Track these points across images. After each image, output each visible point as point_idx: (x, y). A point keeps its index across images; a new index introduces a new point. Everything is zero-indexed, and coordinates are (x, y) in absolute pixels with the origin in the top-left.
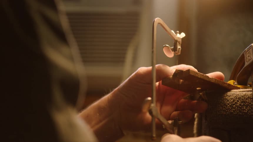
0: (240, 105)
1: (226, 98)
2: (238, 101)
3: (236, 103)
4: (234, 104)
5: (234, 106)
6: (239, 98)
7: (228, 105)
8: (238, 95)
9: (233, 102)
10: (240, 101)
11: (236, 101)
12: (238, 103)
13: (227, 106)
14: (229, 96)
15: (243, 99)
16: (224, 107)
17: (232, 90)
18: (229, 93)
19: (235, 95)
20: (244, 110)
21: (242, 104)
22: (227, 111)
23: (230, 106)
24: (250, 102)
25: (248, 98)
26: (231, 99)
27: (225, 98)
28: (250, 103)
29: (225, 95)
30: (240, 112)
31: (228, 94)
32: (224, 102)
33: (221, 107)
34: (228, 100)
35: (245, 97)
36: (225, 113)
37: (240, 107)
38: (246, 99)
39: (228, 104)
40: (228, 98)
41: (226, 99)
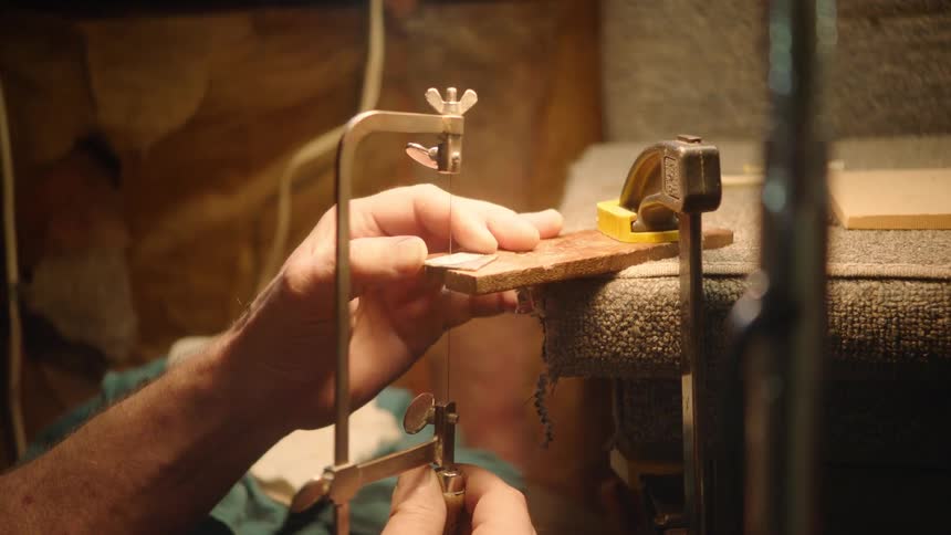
0: (642, 329)
1: (602, 306)
2: (636, 317)
3: (631, 324)
4: (623, 329)
5: (625, 333)
6: (642, 308)
7: (608, 332)
8: (638, 295)
9: (622, 320)
10: (642, 318)
11: (630, 319)
12: (637, 322)
13: (603, 333)
14: (611, 302)
15: (651, 311)
16: (596, 338)
17: (623, 273)
18: (612, 289)
19: (630, 298)
20: (653, 344)
21: (649, 327)
22: (604, 350)
23: (613, 334)
24: (672, 318)
25: (667, 305)
26: (616, 310)
27: (597, 307)
28: (672, 323)
29: (600, 298)
30: (642, 349)
31: (607, 295)
32: (595, 320)
33: (586, 338)
34: (607, 315)
35: (658, 303)
36: (597, 354)
37: (641, 338)
38: (661, 310)
39: (608, 328)
40: (609, 309)
41: (601, 312)
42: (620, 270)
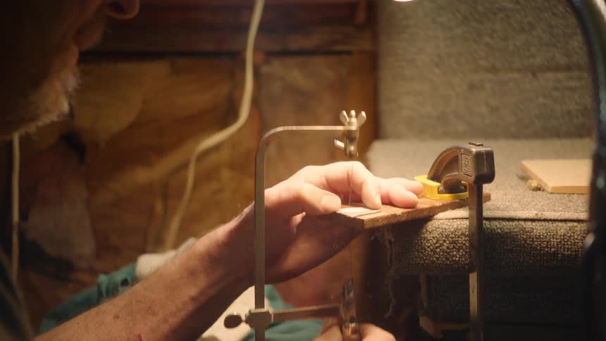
0: (448, 248)
1: (426, 235)
2: (444, 241)
3: (441, 245)
4: (437, 248)
5: (438, 250)
6: (447, 236)
7: (429, 249)
8: (445, 229)
9: (436, 243)
10: (447, 242)
11: (441, 242)
12: (445, 244)
13: (425, 250)
14: (430, 233)
15: (452, 238)
16: (422, 252)
17: (436, 217)
18: (431, 226)
19: (441, 230)
20: (453, 256)
21: (451, 247)
22: (426, 259)
23: (432, 250)
24: (464, 242)
25: (461, 234)
26: (434, 238)
27: (423, 236)
28: (465, 244)
29: (424, 230)
30: (447, 259)
31: (428, 229)
32: (421, 243)
33: (416, 253)
34: (428, 240)
35: (457, 233)
36: (422, 262)
37: (447, 253)
38: (458, 238)
39: (429, 247)
40: (429, 236)
41: (425, 238)
42: (434, 215)
